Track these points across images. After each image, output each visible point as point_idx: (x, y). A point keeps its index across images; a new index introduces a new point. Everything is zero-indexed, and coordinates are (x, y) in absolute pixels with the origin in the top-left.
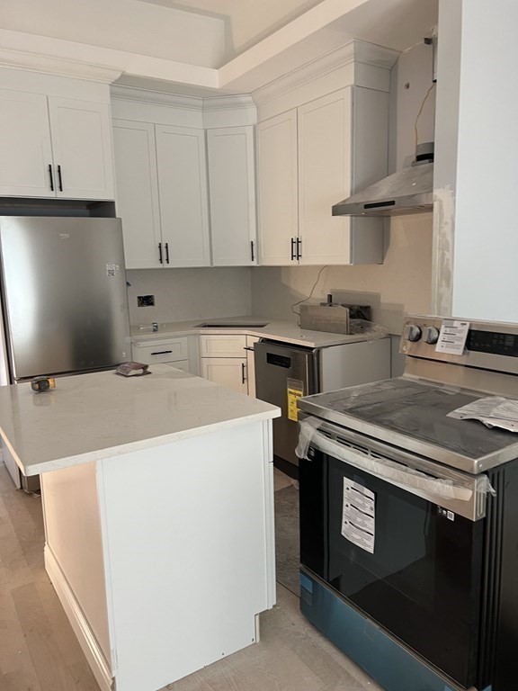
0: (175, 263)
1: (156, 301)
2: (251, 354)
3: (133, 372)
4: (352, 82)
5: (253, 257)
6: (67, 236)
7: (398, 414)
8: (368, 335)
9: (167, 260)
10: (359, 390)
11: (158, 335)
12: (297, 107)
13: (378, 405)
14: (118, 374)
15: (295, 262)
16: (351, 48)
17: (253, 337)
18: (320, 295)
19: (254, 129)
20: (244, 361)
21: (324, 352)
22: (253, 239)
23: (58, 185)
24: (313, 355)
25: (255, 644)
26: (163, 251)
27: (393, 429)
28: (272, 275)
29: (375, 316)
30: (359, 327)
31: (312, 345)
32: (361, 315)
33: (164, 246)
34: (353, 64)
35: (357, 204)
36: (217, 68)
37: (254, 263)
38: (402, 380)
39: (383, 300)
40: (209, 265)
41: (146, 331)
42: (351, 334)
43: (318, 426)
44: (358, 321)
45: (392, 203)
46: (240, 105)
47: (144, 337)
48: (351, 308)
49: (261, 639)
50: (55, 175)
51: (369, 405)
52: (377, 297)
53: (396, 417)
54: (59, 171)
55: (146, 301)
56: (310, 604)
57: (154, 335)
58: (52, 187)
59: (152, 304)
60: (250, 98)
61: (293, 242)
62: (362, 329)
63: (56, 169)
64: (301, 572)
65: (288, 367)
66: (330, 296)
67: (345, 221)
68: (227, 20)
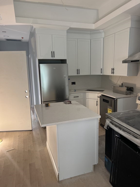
0: (81, 74)
1: (76, 83)
2: (99, 98)
3: (68, 103)
4: (130, 26)
5: (101, 73)
6: (55, 68)
7: (131, 120)
8: (132, 95)
9: (79, 73)
10: (123, 112)
11: (76, 92)
12: (115, 33)
13: (127, 117)
14: (64, 103)
15: (112, 75)
16: (130, 17)
17: (100, 94)
18: (119, 83)
19: (103, 39)
20: (97, 100)
21: (118, 100)
22: (102, 68)
23: (53, 56)
24: (115, 101)
25: (92, 172)
26: (78, 71)
27: (128, 124)
28: (107, 77)
29: (134, 90)
30: (130, 93)
31: (115, 98)
32: (130, 90)
33: (78, 70)
34: (131, 21)
35: (129, 60)
36: (94, 24)
37: (102, 74)
38: (136, 110)
39: (137, 86)
40: (90, 74)
41: (73, 91)
42: (127, 95)
43: (110, 121)
44: (129, 91)
45: (139, 61)
46: (100, 33)
47: (72, 93)
48: (128, 88)
49: (94, 171)
50: (53, 54)
51: (124, 117)
52: (135, 85)
53: (130, 121)
54: (54, 53)
55: (74, 83)
56: (107, 165)
57: (74, 92)
58: (52, 56)
59: (75, 84)
60: (103, 31)
61: (112, 69)
62: (130, 94)
63: (53, 52)
64: (105, 156)
65: (108, 103)
66: (122, 84)
67: (126, 64)
68: (97, 10)
